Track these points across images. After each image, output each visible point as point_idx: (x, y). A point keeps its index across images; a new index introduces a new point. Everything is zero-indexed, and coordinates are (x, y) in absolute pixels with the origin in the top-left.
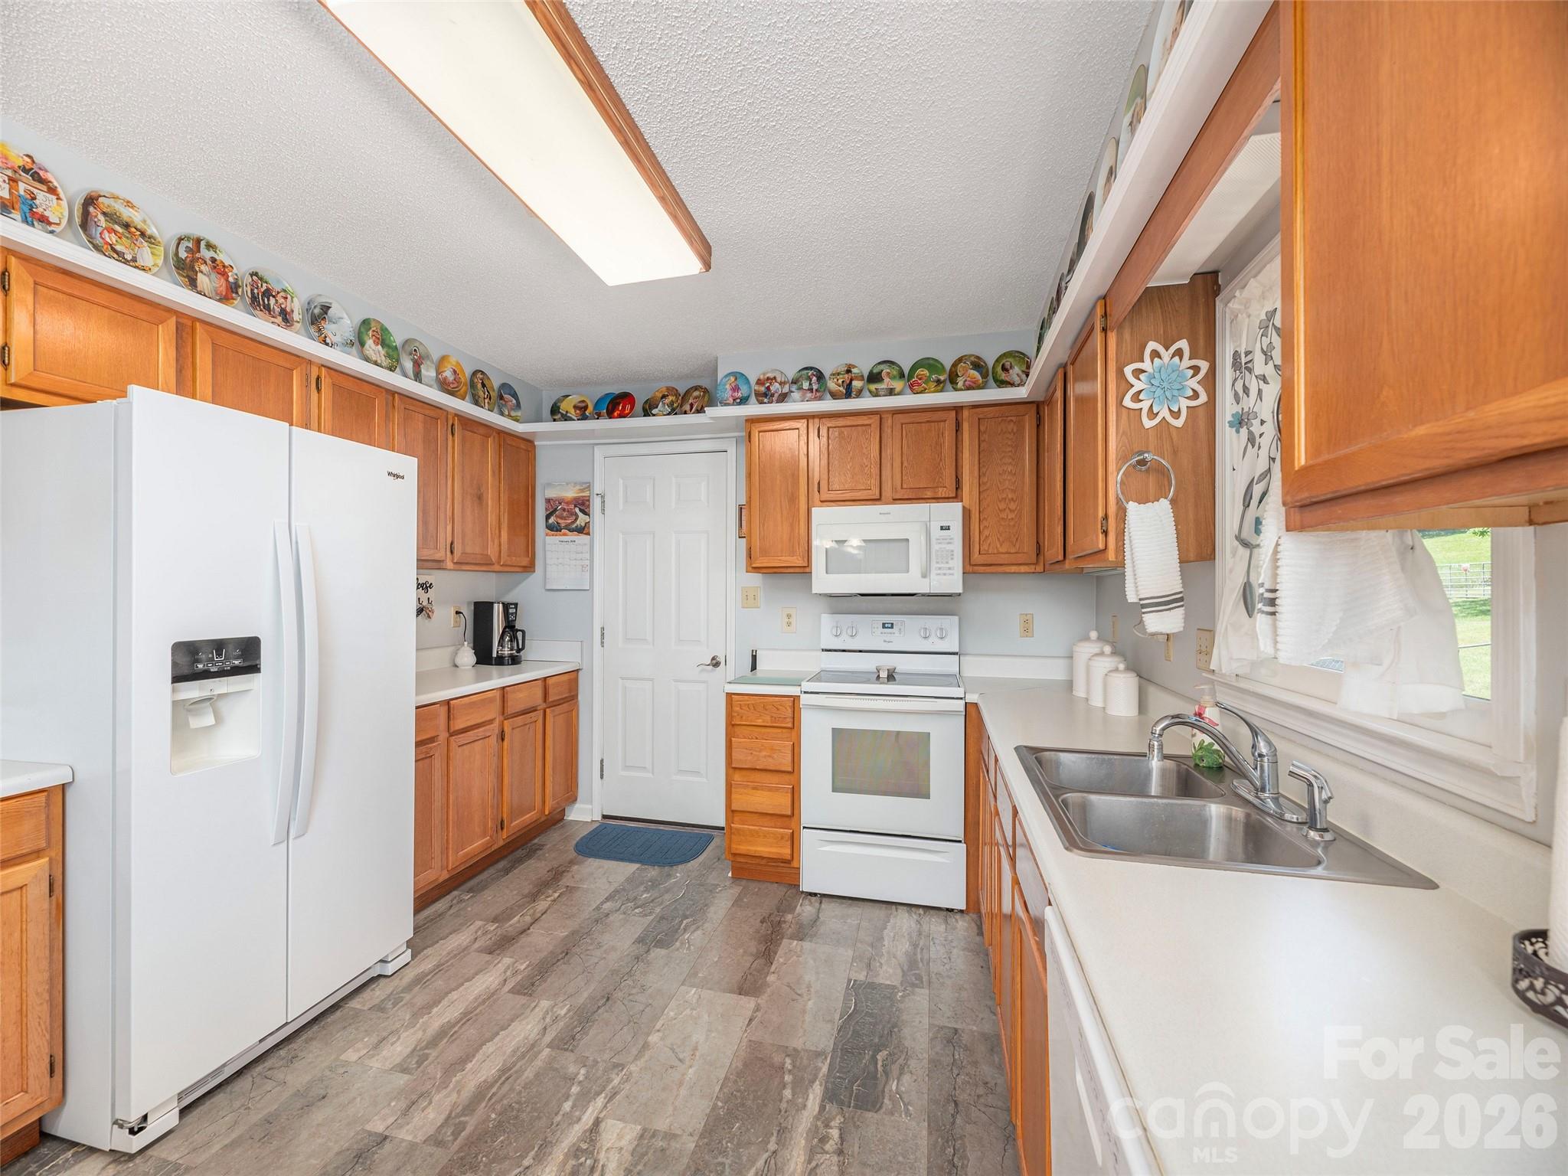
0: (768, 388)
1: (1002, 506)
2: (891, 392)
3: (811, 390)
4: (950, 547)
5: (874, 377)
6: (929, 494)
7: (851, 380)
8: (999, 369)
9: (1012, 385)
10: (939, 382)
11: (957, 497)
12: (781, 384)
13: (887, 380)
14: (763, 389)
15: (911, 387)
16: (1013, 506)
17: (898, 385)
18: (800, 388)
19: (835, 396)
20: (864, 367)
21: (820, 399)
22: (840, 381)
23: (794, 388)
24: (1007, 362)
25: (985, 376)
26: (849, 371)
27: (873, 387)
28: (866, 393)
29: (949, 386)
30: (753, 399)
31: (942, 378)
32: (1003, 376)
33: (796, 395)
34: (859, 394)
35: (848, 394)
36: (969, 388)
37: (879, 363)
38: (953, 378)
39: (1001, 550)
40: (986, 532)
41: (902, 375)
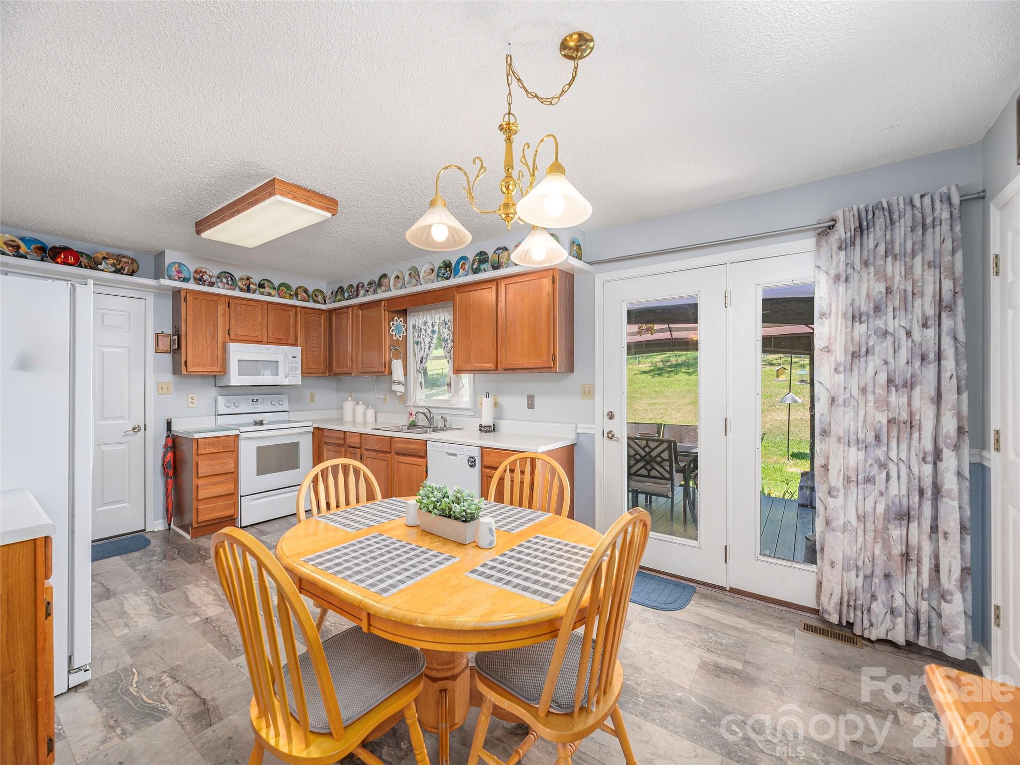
0: (202, 277)
1: (314, 350)
2: (270, 294)
3: (228, 284)
4: (296, 365)
5: (261, 286)
6: (284, 342)
7: (250, 284)
8: (314, 295)
9: (319, 303)
10: (290, 295)
11: (295, 345)
12: (209, 276)
13: (267, 288)
14: (198, 276)
15: (279, 294)
16: (317, 350)
17: (273, 292)
18: (222, 281)
19: (241, 290)
20: (256, 279)
21: (234, 289)
22: (244, 283)
23: (218, 280)
24: (317, 293)
25: (309, 296)
26: (248, 279)
27: (261, 290)
28: (257, 292)
29: (295, 297)
30: (192, 280)
31: (292, 293)
32: (315, 298)
33: (220, 284)
34: (254, 292)
35: (248, 290)
36: (303, 300)
37: (264, 280)
38: (296, 294)
39: (314, 367)
40: (307, 360)
41: (274, 288)
